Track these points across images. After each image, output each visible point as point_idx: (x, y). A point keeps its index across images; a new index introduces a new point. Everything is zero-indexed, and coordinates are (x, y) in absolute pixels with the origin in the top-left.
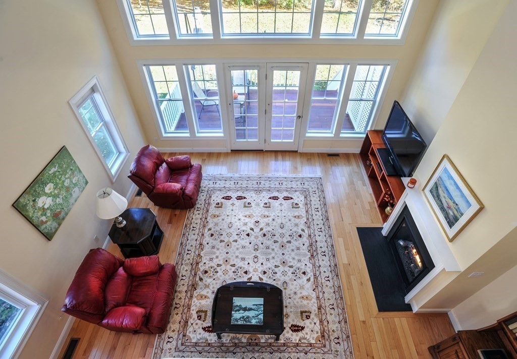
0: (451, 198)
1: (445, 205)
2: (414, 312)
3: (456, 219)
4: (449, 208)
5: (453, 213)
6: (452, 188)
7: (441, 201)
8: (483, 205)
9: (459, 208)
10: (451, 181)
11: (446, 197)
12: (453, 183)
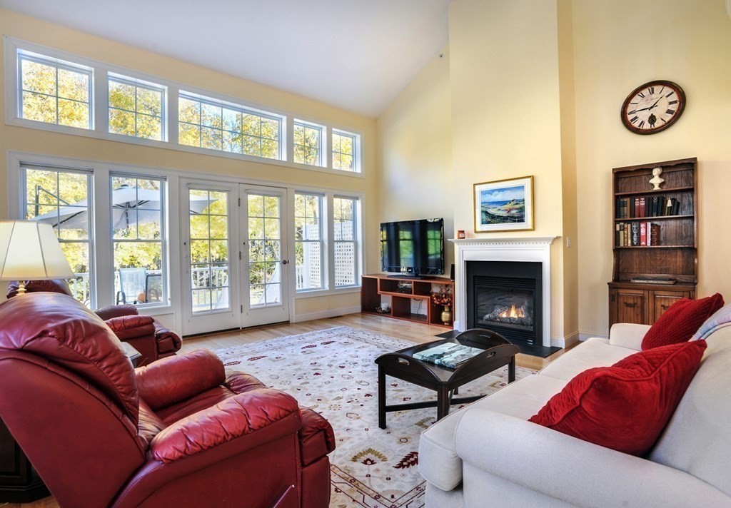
0: (504, 203)
1: (504, 214)
2: (564, 347)
3: (522, 210)
4: (509, 211)
5: (516, 209)
6: (499, 197)
7: (498, 217)
8: (530, 177)
9: (517, 200)
10: (494, 193)
11: (499, 207)
12: (497, 192)
